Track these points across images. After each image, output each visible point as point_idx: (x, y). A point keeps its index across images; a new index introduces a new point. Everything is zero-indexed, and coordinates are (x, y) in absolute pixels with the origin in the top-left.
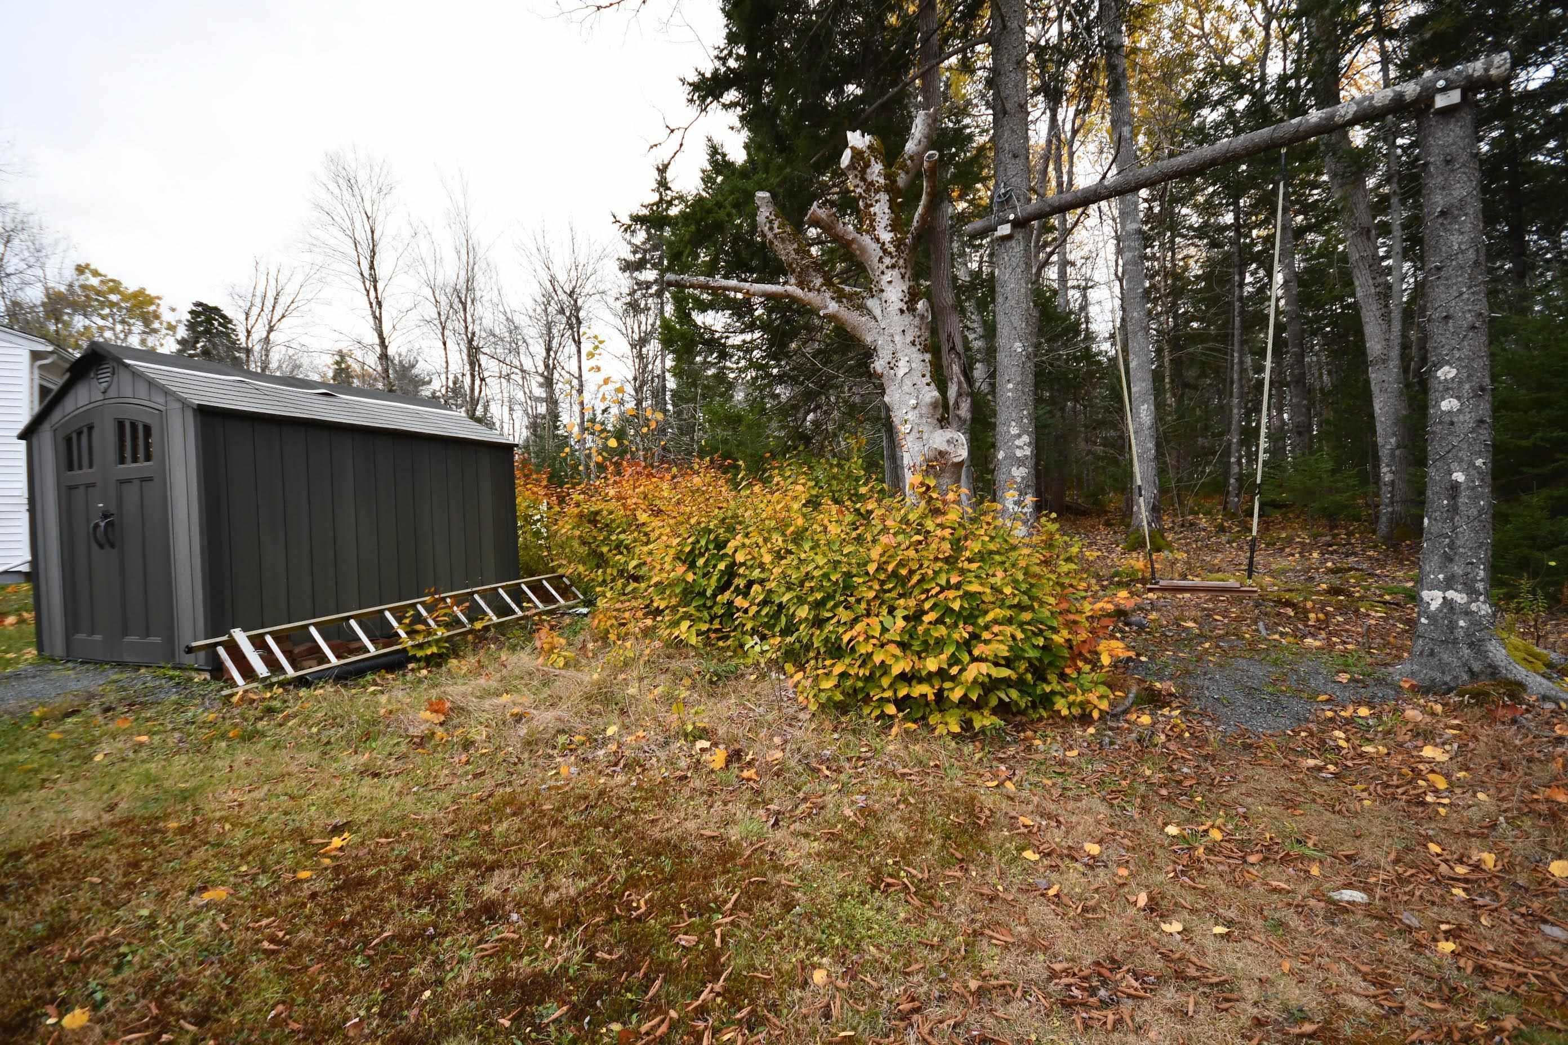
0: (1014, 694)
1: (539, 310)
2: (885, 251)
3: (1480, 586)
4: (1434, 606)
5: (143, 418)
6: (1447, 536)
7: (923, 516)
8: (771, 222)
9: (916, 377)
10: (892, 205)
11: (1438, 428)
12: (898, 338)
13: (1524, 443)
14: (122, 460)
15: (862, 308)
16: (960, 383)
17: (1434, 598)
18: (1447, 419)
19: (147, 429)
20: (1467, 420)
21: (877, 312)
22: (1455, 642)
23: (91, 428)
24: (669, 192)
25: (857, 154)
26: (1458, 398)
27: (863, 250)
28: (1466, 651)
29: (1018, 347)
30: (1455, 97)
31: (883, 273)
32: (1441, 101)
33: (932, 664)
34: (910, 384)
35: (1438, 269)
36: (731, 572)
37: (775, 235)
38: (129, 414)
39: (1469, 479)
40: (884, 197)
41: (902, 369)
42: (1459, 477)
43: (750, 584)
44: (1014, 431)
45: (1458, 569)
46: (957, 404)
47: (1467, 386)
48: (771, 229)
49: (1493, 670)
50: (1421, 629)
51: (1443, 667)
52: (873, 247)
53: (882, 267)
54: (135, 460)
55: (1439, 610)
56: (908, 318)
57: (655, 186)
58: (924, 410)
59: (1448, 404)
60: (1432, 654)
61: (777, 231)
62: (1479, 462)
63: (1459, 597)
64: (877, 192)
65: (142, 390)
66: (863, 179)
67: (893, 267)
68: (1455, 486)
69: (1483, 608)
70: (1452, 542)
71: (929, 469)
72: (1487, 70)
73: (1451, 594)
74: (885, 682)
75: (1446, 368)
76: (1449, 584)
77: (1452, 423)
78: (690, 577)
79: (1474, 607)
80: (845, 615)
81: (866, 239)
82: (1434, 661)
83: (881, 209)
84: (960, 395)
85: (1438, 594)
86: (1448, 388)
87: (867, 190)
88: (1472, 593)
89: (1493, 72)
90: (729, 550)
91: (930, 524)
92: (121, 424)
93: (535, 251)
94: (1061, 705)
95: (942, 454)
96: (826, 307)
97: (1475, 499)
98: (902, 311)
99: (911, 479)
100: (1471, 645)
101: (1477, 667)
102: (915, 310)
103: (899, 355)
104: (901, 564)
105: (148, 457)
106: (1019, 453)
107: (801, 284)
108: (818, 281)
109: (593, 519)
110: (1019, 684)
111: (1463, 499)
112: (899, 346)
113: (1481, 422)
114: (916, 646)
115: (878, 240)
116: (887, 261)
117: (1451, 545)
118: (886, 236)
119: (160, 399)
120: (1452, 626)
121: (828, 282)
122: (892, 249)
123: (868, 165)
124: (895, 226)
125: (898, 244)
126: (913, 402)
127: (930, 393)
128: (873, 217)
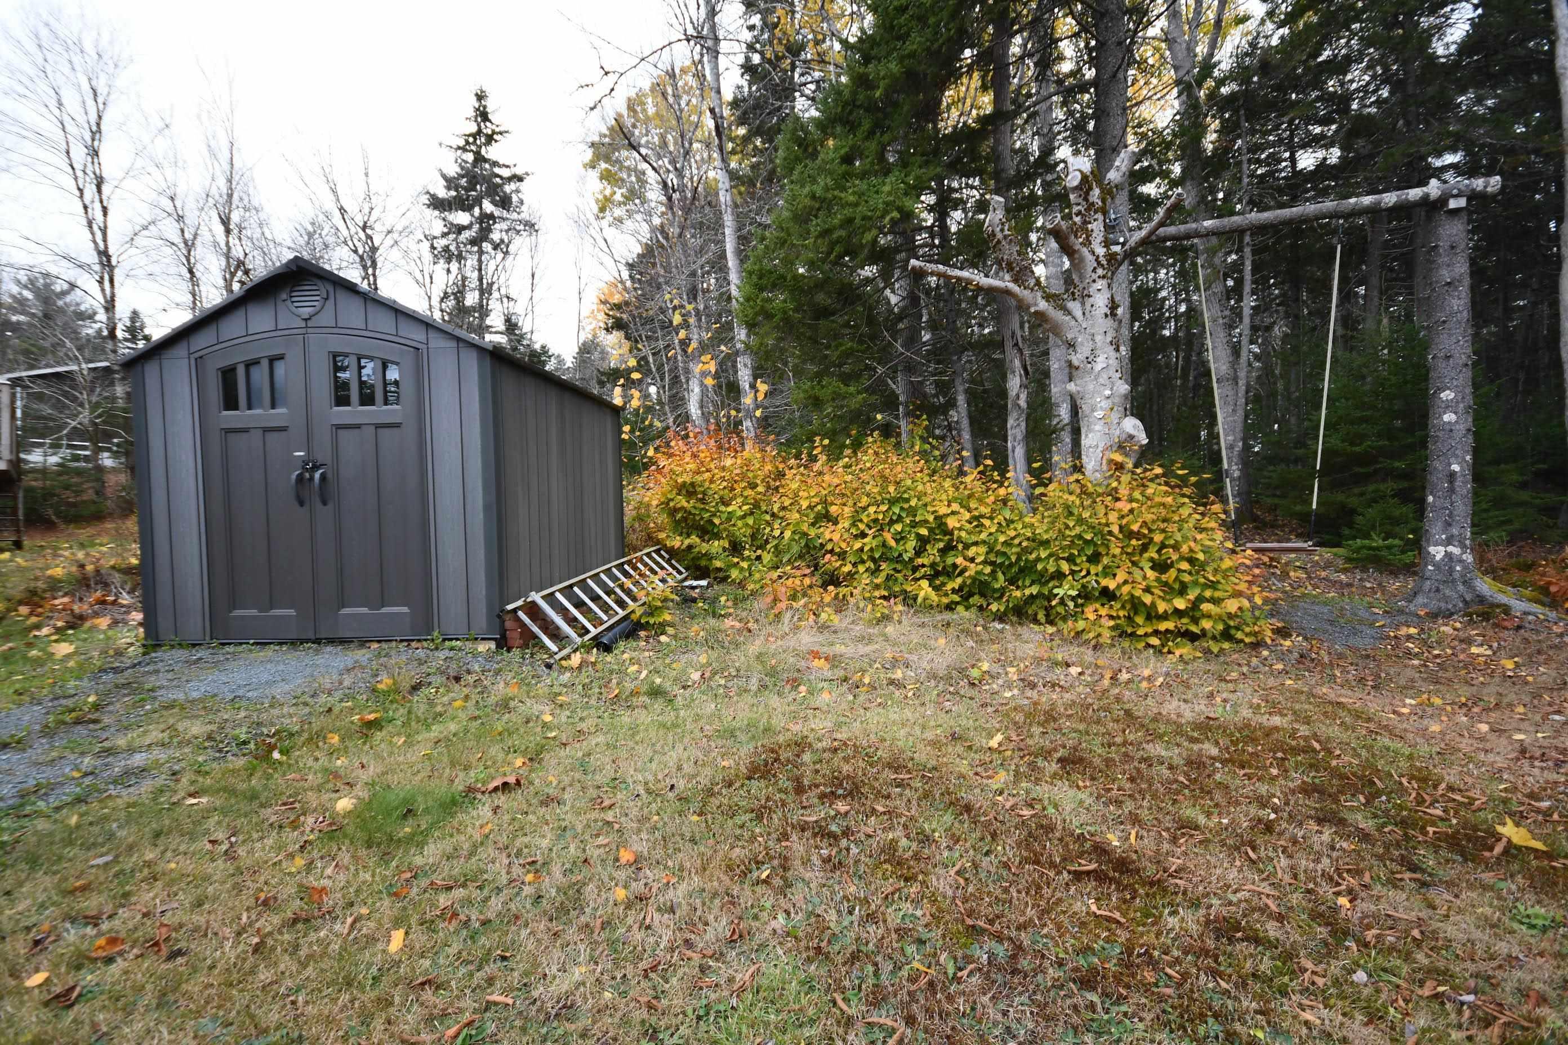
2: (1099, 263)
3: (1468, 542)
4: (1438, 557)
5: (379, 354)
6: (1447, 508)
8: (1003, 224)
9: (1111, 372)
11: (1440, 434)
12: (1099, 338)
13: (1357, 449)
17: (1438, 552)
18: (1448, 427)
20: (1462, 428)
21: (1078, 313)
22: (1454, 581)
23: (274, 361)
24: (489, 124)
25: (1083, 177)
26: (1456, 413)
27: (1081, 259)
28: (1461, 587)
30: (1462, 202)
31: (1094, 281)
32: (1453, 204)
34: (1105, 376)
35: (1444, 322)
37: (1005, 237)
39: (1462, 469)
40: (1101, 218)
41: (1100, 364)
42: (1456, 467)
45: (1455, 531)
47: (1461, 405)
48: (1002, 230)
49: (1481, 599)
50: (1428, 574)
51: (1446, 599)
52: (1090, 258)
53: (1094, 276)
55: (1442, 560)
56: (1110, 322)
57: (471, 114)
58: (1117, 400)
59: (1449, 417)
60: (1438, 590)
61: (1007, 232)
62: (1468, 458)
63: (1455, 550)
64: (1096, 212)
66: (1086, 199)
67: (1104, 277)
68: (1452, 475)
69: (1469, 558)
70: (1451, 512)
72: (1485, 187)
73: (1450, 548)
75: (1448, 392)
76: (1449, 542)
77: (1451, 431)
79: (1464, 557)
81: (1085, 251)
82: (1440, 596)
83: (1098, 227)
85: (1441, 549)
86: (1448, 406)
87: (1088, 210)
88: (1463, 547)
89: (1489, 189)
92: (339, 360)
95: (1121, 440)
96: (1036, 305)
97: (1465, 483)
98: (1106, 316)
100: (1464, 583)
101: (1468, 597)
102: (1116, 315)
103: (1097, 352)
107: (1015, 281)
111: (1458, 483)
112: (1099, 344)
113: (1469, 430)
115: (1093, 253)
116: (1100, 272)
117: (1450, 515)
118: (1101, 251)
119: (418, 335)
120: (1451, 571)
121: (1038, 283)
122: (1105, 262)
123: (1091, 189)
125: (1110, 259)
126: (1108, 392)
127: (1124, 388)
128: (1089, 234)
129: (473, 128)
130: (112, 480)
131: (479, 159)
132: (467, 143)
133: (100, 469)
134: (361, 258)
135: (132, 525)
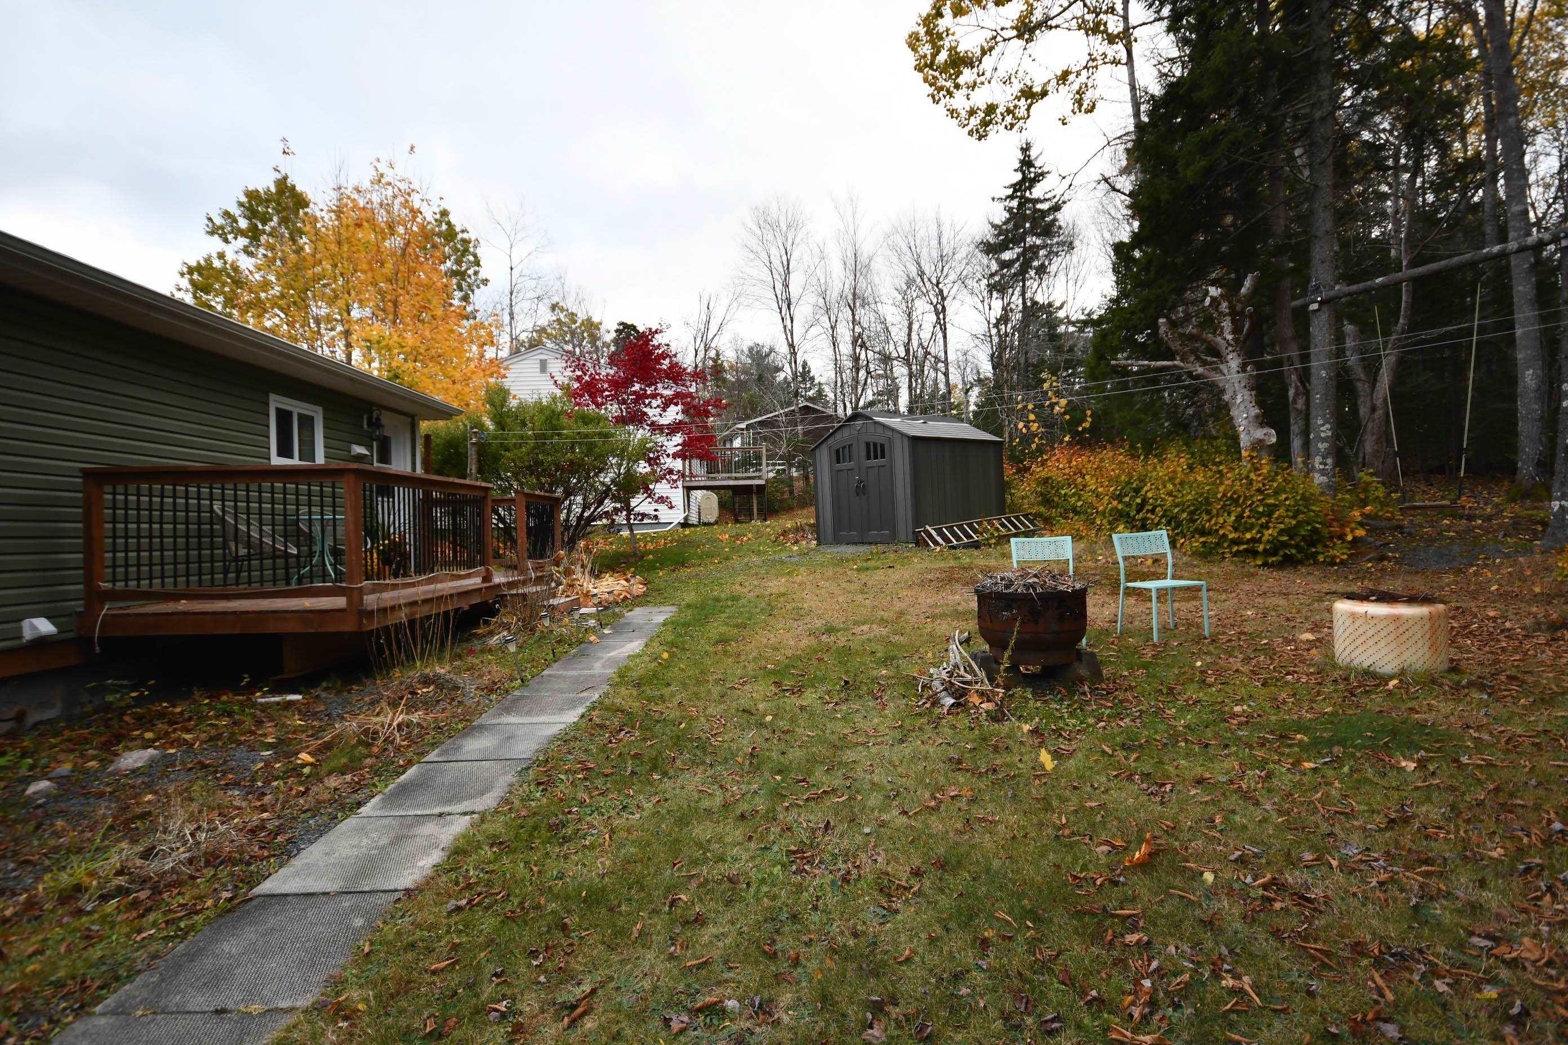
0: (1294, 551)
1: (900, 297)
2: (1229, 344)
4: (1556, 509)
5: (879, 441)
7: (1250, 471)
8: (1167, 332)
9: (1247, 403)
10: (1233, 321)
12: (1236, 385)
14: (869, 458)
15: (1217, 370)
16: (1297, 388)
17: (1556, 505)
19: (882, 446)
21: (1226, 371)
23: (850, 446)
24: (1032, 169)
25: (1214, 299)
27: (1217, 344)
29: (1323, 373)
31: (1228, 354)
33: (1248, 536)
34: (1245, 406)
36: (1145, 501)
37: (1169, 339)
38: (871, 439)
40: (1228, 318)
41: (1239, 400)
43: (1155, 508)
44: (1320, 422)
46: (1295, 401)
48: (1167, 336)
51: (1557, 540)
52: (1223, 343)
53: (1228, 351)
54: (876, 457)
55: (1559, 511)
56: (1242, 375)
57: (1017, 165)
58: (1251, 419)
60: (1553, 534)
61: (1170, 337)
64: (1224, 316)
65: (880, 430)
66: (1217, 311)
67: (1234, 351)
71: (1253, 449)
73: (1563, 502)
74: (1225, 545)
76: (1562, 497)
78: (1120, 507)
80: (1206, 517)
81: (1219, 339)
83: (1227, 324)
84: (1296, 394)
86: (1566, 395)
87: (1219, 316)
90: (1143, 492)
91: (1252, 476)
92: (868, 444)
93: (905, 249)
94: (1321, 558)
95: (1261, 441)
96: (1197, 371)
98: (1238, 372)
99: (1244, 453)
102: (1245, 372)
103: (1237, 393)
104: (1234, 493)
105: (883, 457)
106: (1323, 435)
107: (1182, 360)
108: (1192, 359)
109: (1046, 481)
110: (1297, 547)
112: (1237, 389)
114: (1241, 528)
115: (1225, 339)
116: (1230, 349)
118: (1230, 337)
119: (890, 433)
120: (1563, 519)
121: (1198, 358)
122: (1233, 343)
123: (1219, 304)
124: (1234, 332)
125: (1235, 340)
126: (1247, 415)
127: (1255, 411)
128: (1222, 328)
129: (1019, 176)
130: (796, 484)
131: (1024, 202)
132: (1015, 191)
133: (791, 478)
134: (935, 307)
135: (813, 509)
